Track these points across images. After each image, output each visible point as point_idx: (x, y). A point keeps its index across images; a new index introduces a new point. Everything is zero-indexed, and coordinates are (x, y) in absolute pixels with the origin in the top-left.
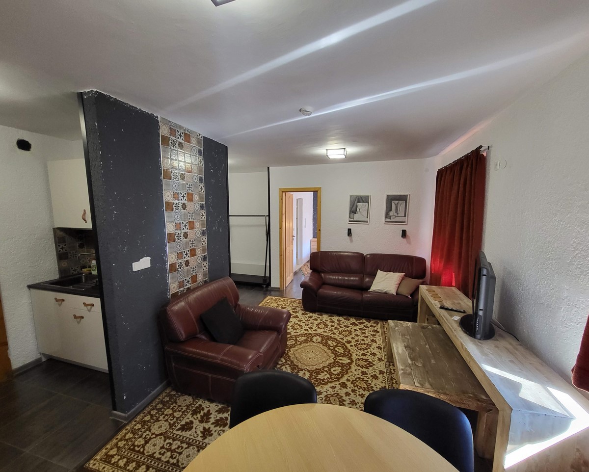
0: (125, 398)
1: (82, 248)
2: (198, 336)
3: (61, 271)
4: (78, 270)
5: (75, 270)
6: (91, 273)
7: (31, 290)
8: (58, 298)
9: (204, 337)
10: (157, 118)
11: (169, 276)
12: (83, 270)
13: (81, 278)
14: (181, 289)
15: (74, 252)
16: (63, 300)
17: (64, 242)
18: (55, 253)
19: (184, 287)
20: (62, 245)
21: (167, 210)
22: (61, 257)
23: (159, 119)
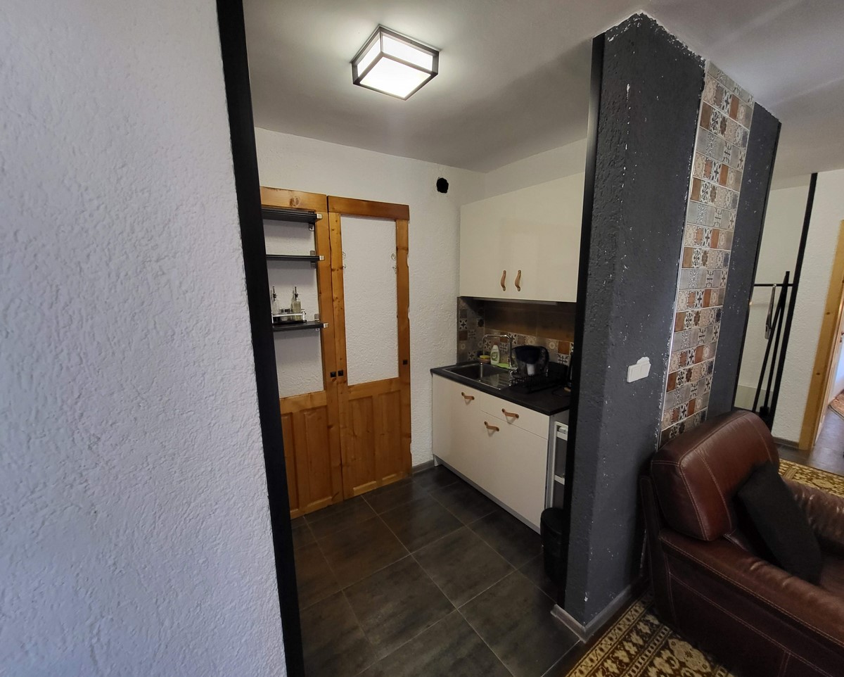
0: (586, 599)
1: (481, 326)
2: (728, 536)
3: (461, 355)
4: (475, 355)
5: (472, 356)
6: (489, 363)
7: (434, 375)
8: (466, 394)
9: (736, 541)
10: (704, 65)
11: (665, 395)
12: (481, 357)
13: (478, 367)
14: (674, 424)
15: (473, 331)
16: (473, 398)
17: (466, 316)
18: (455, 330)
19: (678, 420)
20: (463, 321)
21: (684, 266)
22: (462, 336)
23: (706, 69)
